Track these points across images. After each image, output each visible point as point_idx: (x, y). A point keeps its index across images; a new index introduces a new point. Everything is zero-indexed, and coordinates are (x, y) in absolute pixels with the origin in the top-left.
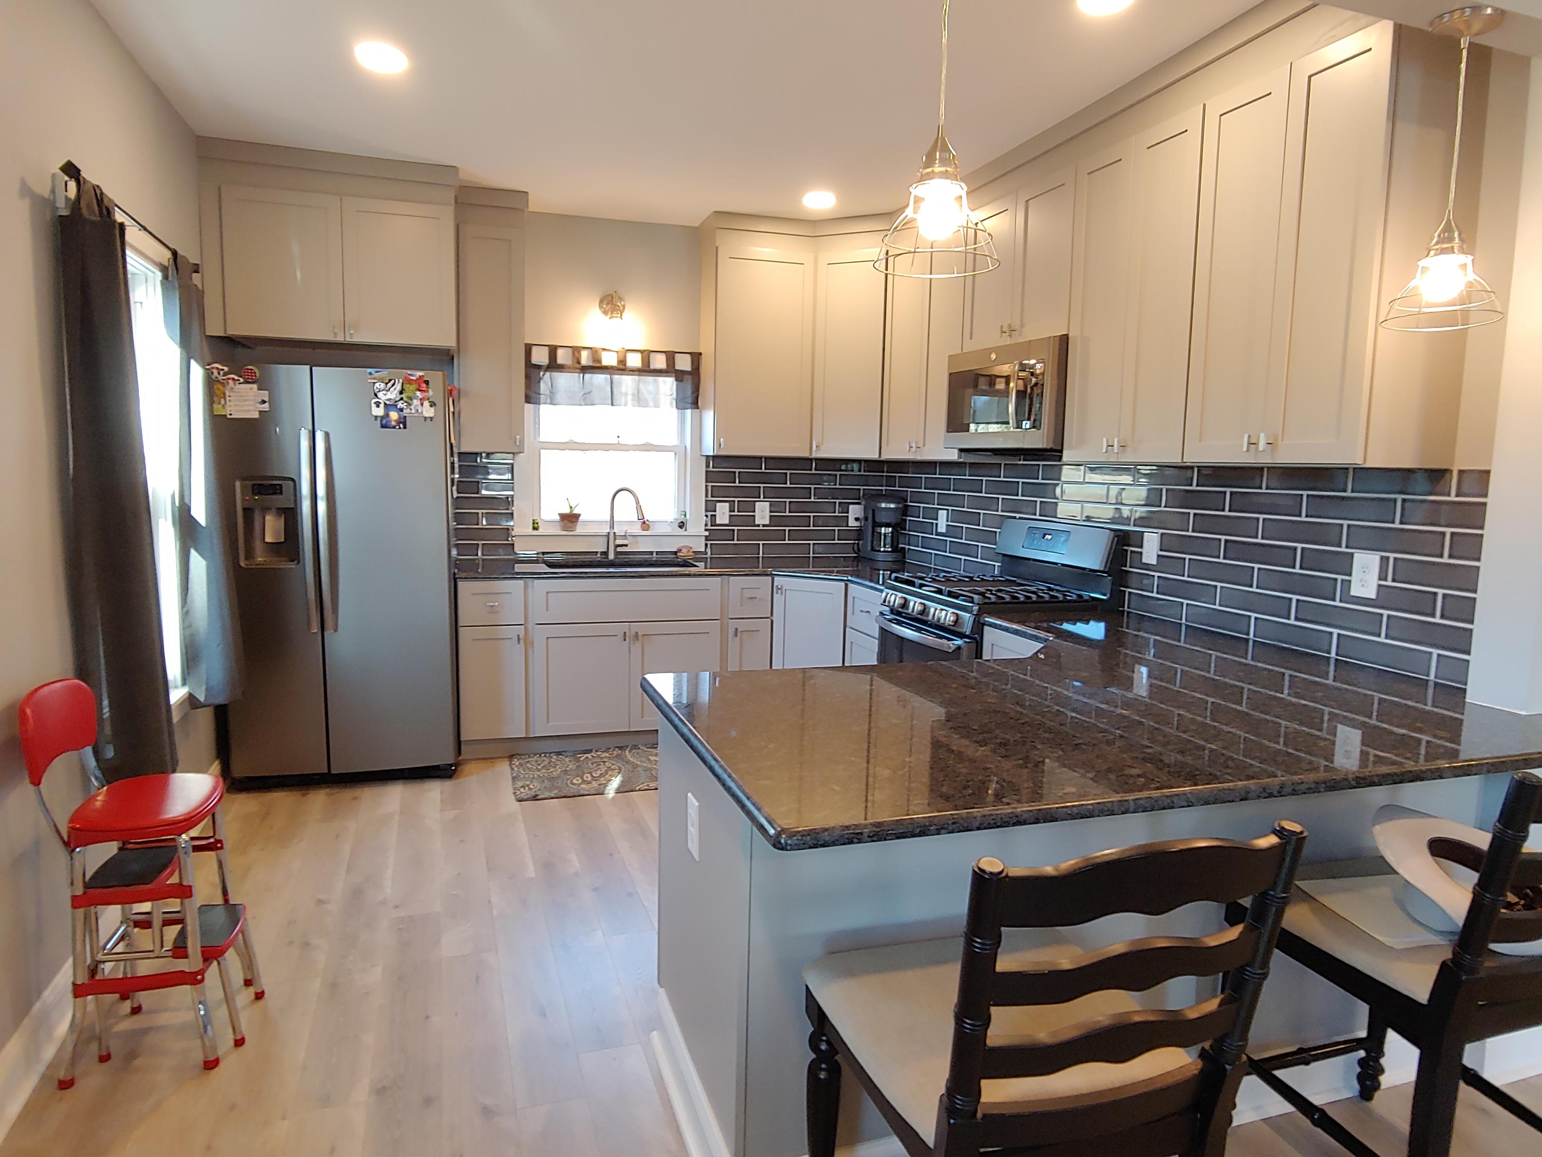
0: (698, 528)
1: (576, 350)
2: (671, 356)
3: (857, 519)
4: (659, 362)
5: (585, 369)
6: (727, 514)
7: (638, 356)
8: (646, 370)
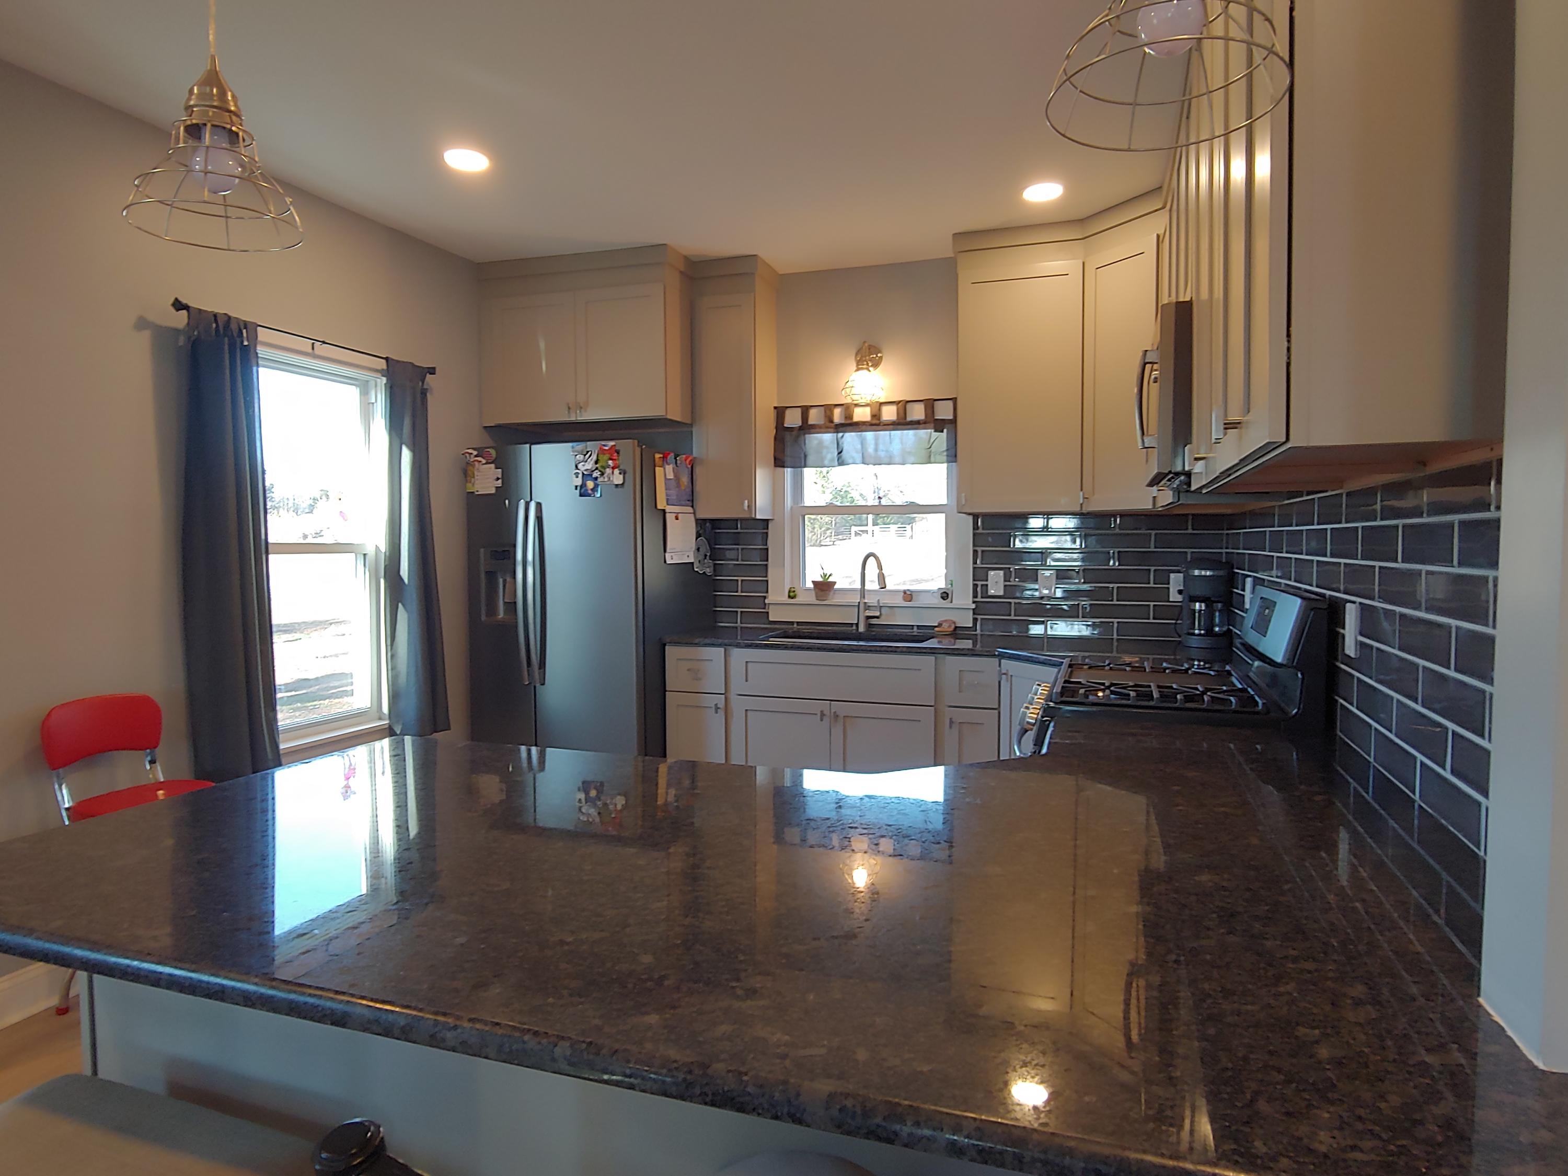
0: (964, 599)
1: (829, 409)
2: (930, 404)
3: (1180, 592)
4: (917, 413)
5: (839, 428)
6: (1002, 583)
7: (894, 408)
8: (902, 423)
